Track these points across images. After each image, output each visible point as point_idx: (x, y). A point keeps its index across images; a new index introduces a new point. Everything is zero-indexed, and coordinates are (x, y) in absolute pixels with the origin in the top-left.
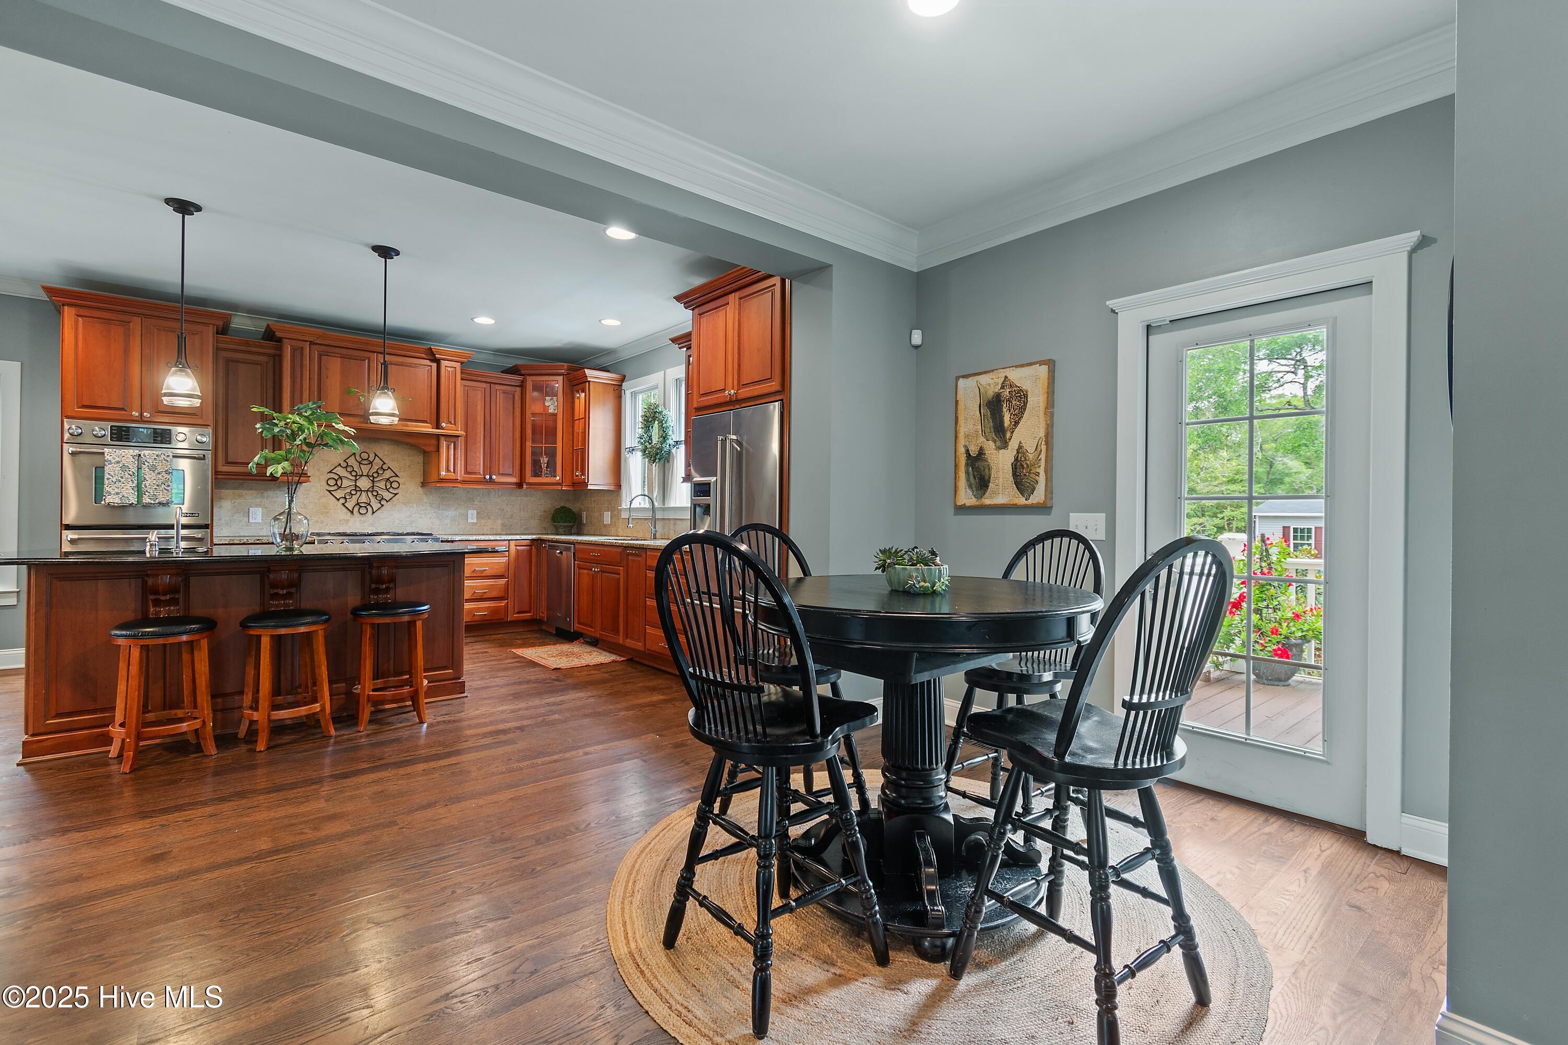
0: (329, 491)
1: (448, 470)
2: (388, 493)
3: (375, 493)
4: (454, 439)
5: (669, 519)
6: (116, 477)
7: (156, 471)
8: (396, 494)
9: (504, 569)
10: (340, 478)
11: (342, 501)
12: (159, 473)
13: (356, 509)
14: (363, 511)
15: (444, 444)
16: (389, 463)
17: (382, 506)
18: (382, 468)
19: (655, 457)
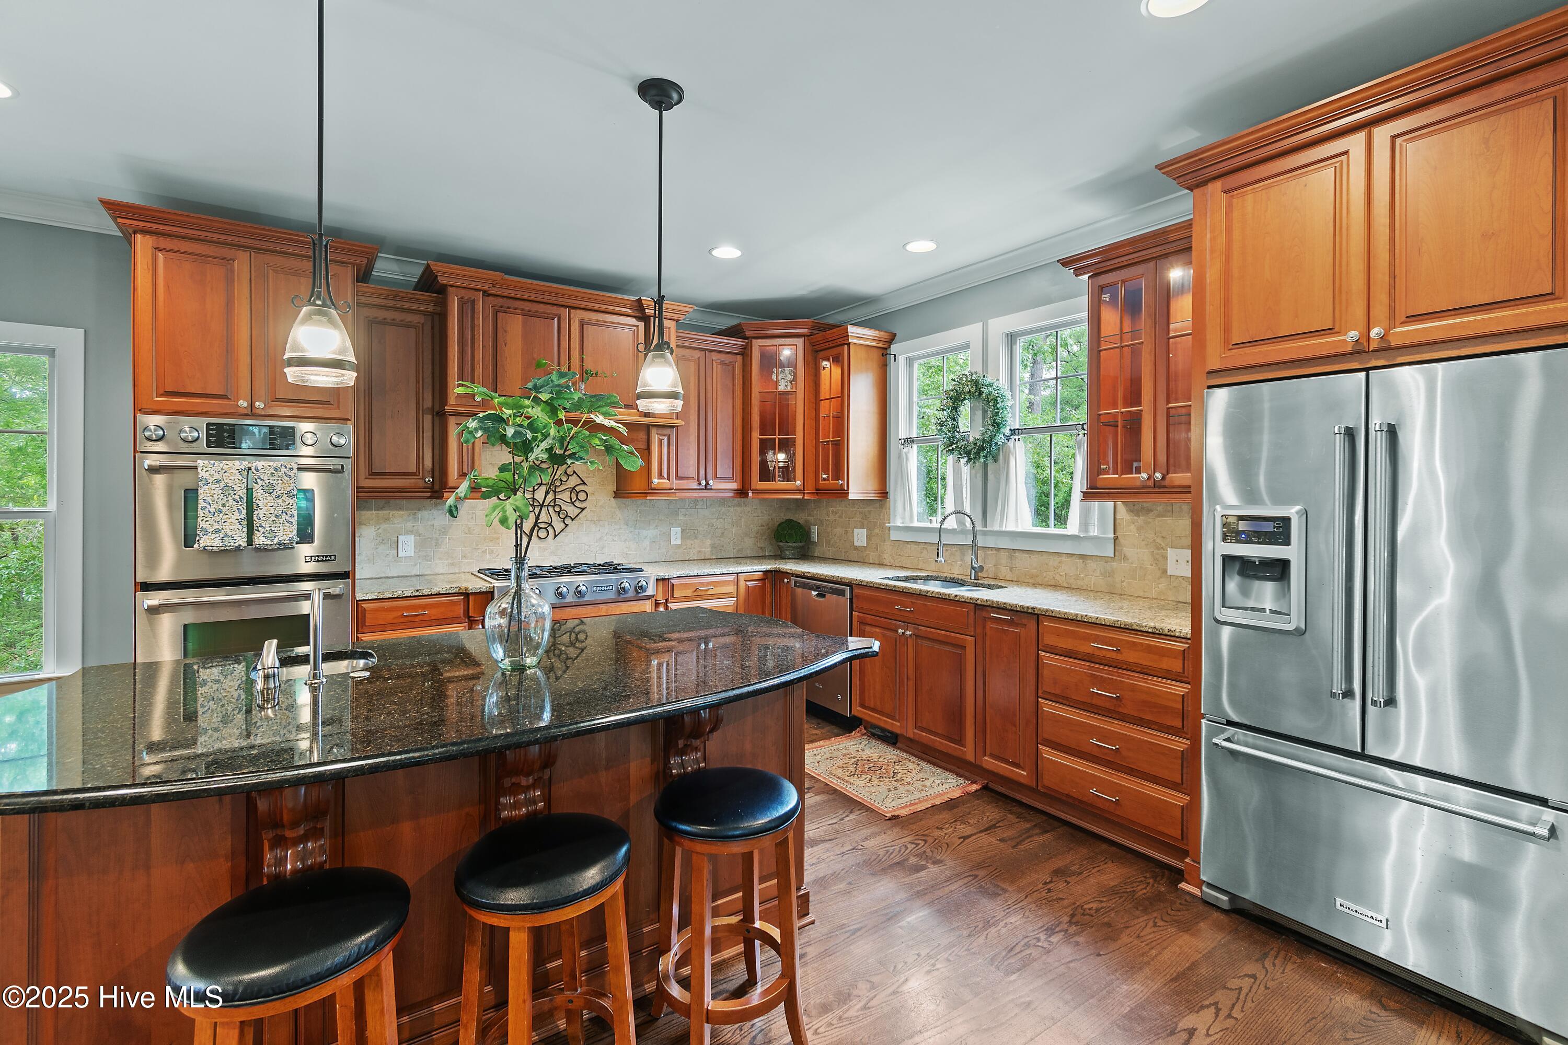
1: (660, 476)
2: (573, 507)
3: (557, 509)
4: (668, 431)
5: (998, 549)
6: (215, 505)
7: (274, 494)
8: (583, 509)
12: (278, 497)
13: (535, 532)
14: (543, 534)
15: (655, 438)
17: (567, 525)
18: (566, 473)
19: (978, 453)
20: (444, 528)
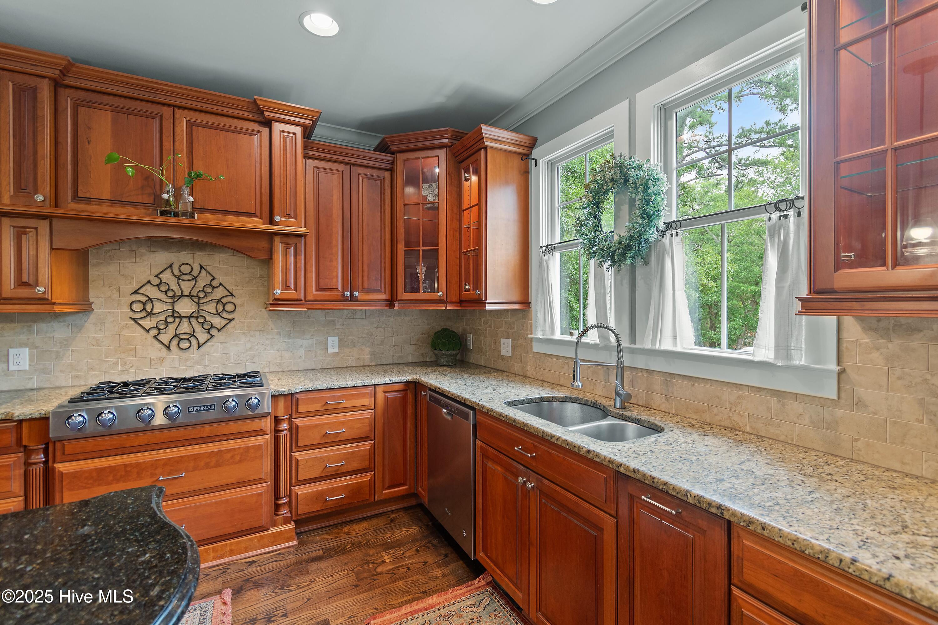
0: (134, 320)
1: (287, 286)
2: (219, 319)
3: (201, 320)
4: (294, 240)
5: (650, 372)
8: (231, 320)
9: (368, 428)
10: (150, 300)
11: (154, 332)
13: (174, 343)
14: (184, 345)
15: (279, 248)
16: (221, 278)
17: (212, 336)
18: (210, 285)
19: (623, 255)
20: (65, 340)
